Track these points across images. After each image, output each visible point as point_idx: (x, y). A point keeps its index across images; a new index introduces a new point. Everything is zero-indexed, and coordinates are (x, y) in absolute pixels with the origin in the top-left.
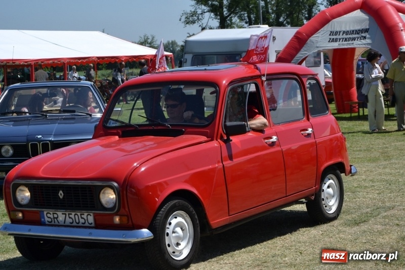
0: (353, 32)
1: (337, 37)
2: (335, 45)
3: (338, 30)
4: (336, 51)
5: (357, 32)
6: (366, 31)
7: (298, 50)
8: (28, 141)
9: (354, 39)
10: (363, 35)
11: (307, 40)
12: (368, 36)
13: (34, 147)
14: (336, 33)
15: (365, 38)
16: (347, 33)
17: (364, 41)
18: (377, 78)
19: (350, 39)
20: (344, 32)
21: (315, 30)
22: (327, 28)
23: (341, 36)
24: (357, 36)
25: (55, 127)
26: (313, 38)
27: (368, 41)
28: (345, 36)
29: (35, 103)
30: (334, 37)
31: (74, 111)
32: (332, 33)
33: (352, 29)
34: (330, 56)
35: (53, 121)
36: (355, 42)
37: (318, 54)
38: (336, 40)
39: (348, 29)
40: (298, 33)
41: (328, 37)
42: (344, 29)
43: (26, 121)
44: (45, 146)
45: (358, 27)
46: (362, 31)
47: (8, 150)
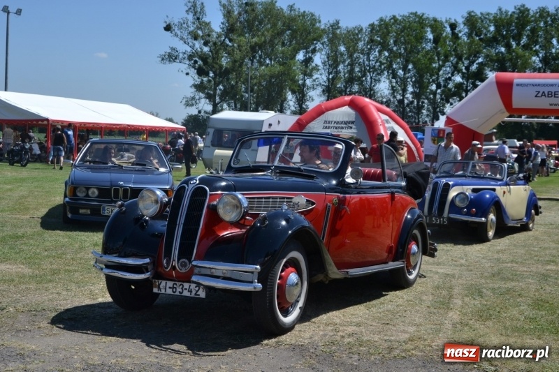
0: (342, 123)
1: (330, 125)
2: (327, 131)
3: (331, 120)
5: (346, 123)
6: (353, 123)
8: (112, 186)
9: (343, 128)
10: (350, 125)
11: (306, 126)
12: (354, 126)
13: (117, 191)
14: (329, 122)
15: (351, 128)
16: (337, 123)
17: (350, 131)
18: (359, 159)
19: (339, 128)
20: (335, 122)
21: (313, 119)
22: (322, 118)
23: (332, 125)
24: (345, 126)
25: (133, 176)
27: (354, 131)
28: (335, 125)
30: (327, 125)
31: (145, 165)
32: (325, 122)
33: (341, 120)
36: (344, 130)
38: (328, 128)
39: (338, 120)
40: (299, 119)
41: (322, 125)
42: (335, 120)
44: (126, 190)
45: (346, 119)
46: (349, 122)
47: (94, 192)
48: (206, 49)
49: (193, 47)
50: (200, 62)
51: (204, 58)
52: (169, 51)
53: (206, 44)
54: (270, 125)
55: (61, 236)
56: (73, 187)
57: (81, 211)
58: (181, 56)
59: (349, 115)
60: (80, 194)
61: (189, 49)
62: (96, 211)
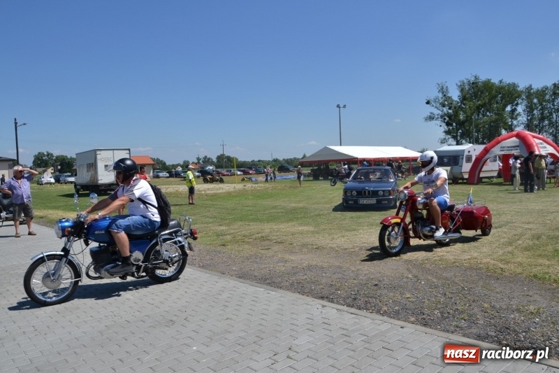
0: (511, 147)
2: (503, 153)
4: (504, 155)
5: (514, 147)
6: (518, 146)
7: (485, 155)
8: (362, 190)
9: (512, 150)
10: (516, 148)
11: (490, 150)
12: (519, 149)
13: (365, 192)
14: (504, 147)
16: (508, 147)
17: (516, 151)
19: (510, 150)
21: (494, 146)
22: (499, 145)
23: (506, 149)
25: (374, 184)
26: (493, 149)
27: (518, 151)
29: (367, 175)
30: (503, 149)
32: (501, 147)
33: (511, 145)
34: (501, 158)
35: (374, 182)
37: (496, 157)
40: (485, 148)
41: (499, 149)
43: (363, 182)
44: (369, 192)
45: (514, 145)
46: (516, 146)
47: (354, 193)
48: (450, 111)
49: (442, 111)
50: (447, 119)
51: (449, 116)
52: (429, 114)
53: (450, 109)
54: (469, 152)
55: (339, 214)
56: (346, 191)
57: (350, 202)
58: (436, 116)
59: (516, 142)
60: (349, 194)
61: (440, 112)
62: (356, 202)
